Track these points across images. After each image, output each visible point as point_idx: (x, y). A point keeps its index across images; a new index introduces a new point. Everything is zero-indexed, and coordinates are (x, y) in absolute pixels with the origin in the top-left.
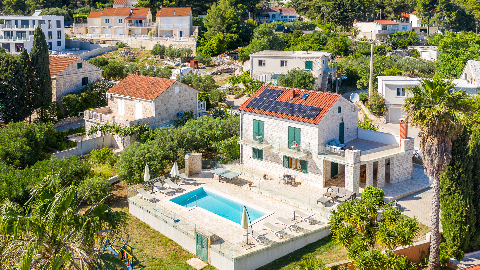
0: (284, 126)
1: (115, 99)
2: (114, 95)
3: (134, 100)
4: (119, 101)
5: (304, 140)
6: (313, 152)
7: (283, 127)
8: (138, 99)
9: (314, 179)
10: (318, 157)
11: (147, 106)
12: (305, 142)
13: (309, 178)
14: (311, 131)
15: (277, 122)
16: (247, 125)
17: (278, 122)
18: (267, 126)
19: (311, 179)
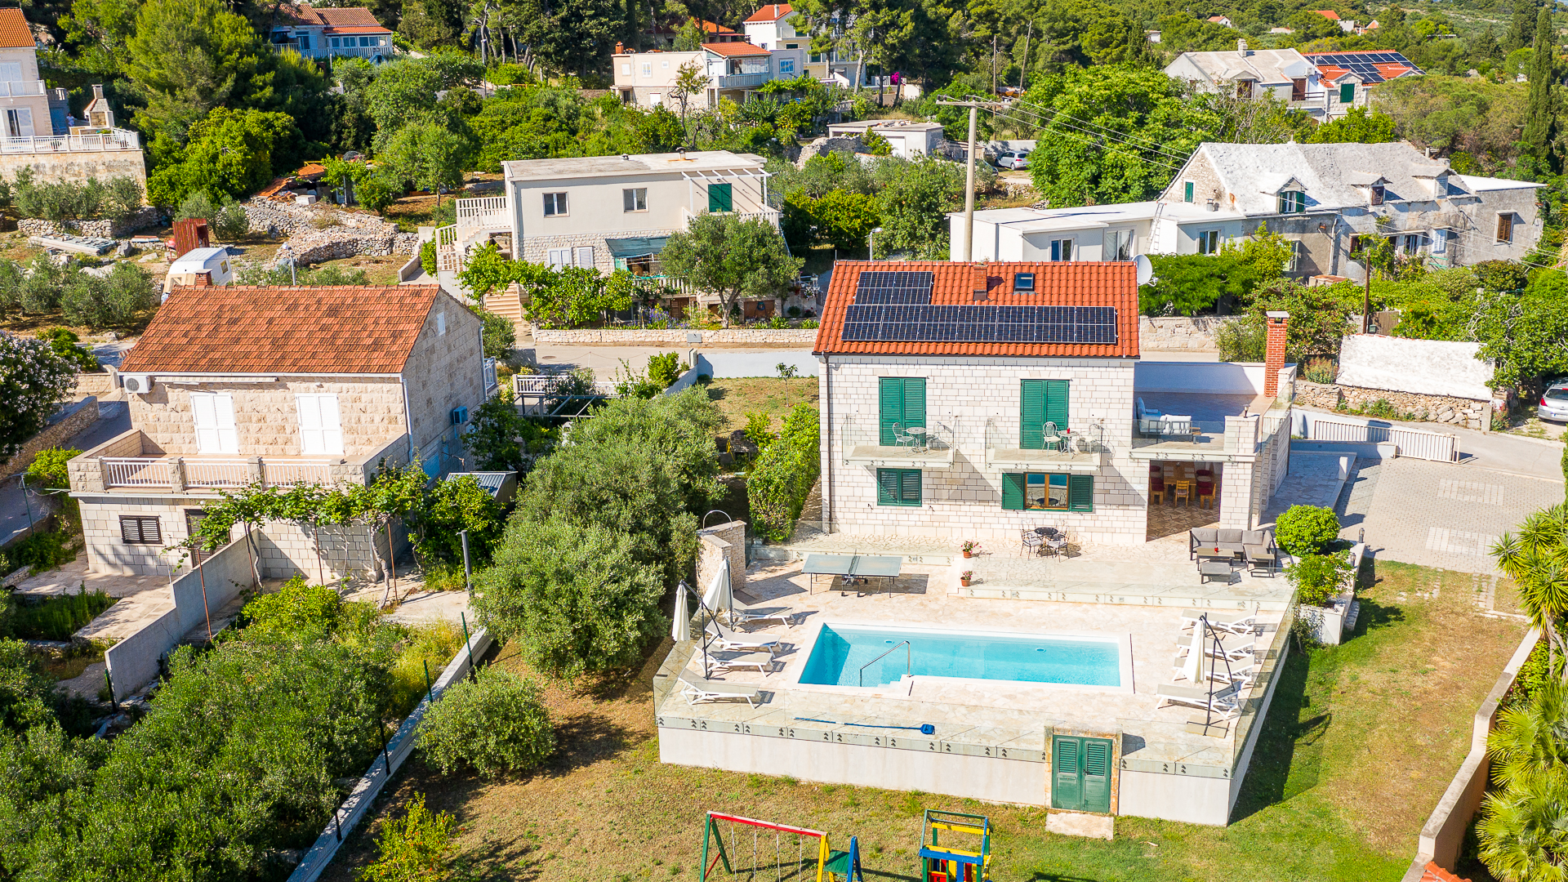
0: (1006, 381)
1: (172, 395)
2: (163, 379)
3: (289, 385)
4: (201, 400)
5: (1083, 414)
6: (1115, 444)
7: (1000, 387)
8: (312, 380)
9: (1115, 524)
10: (1135, 456)
11: (364, 397)
12: (1083, 420)
13: (1098, 524)
14: (1108, 382)
15: (980, 371)
16: (849, 401)
17: (984, 373)
18: (937, 392)
19: (1107, 524)
